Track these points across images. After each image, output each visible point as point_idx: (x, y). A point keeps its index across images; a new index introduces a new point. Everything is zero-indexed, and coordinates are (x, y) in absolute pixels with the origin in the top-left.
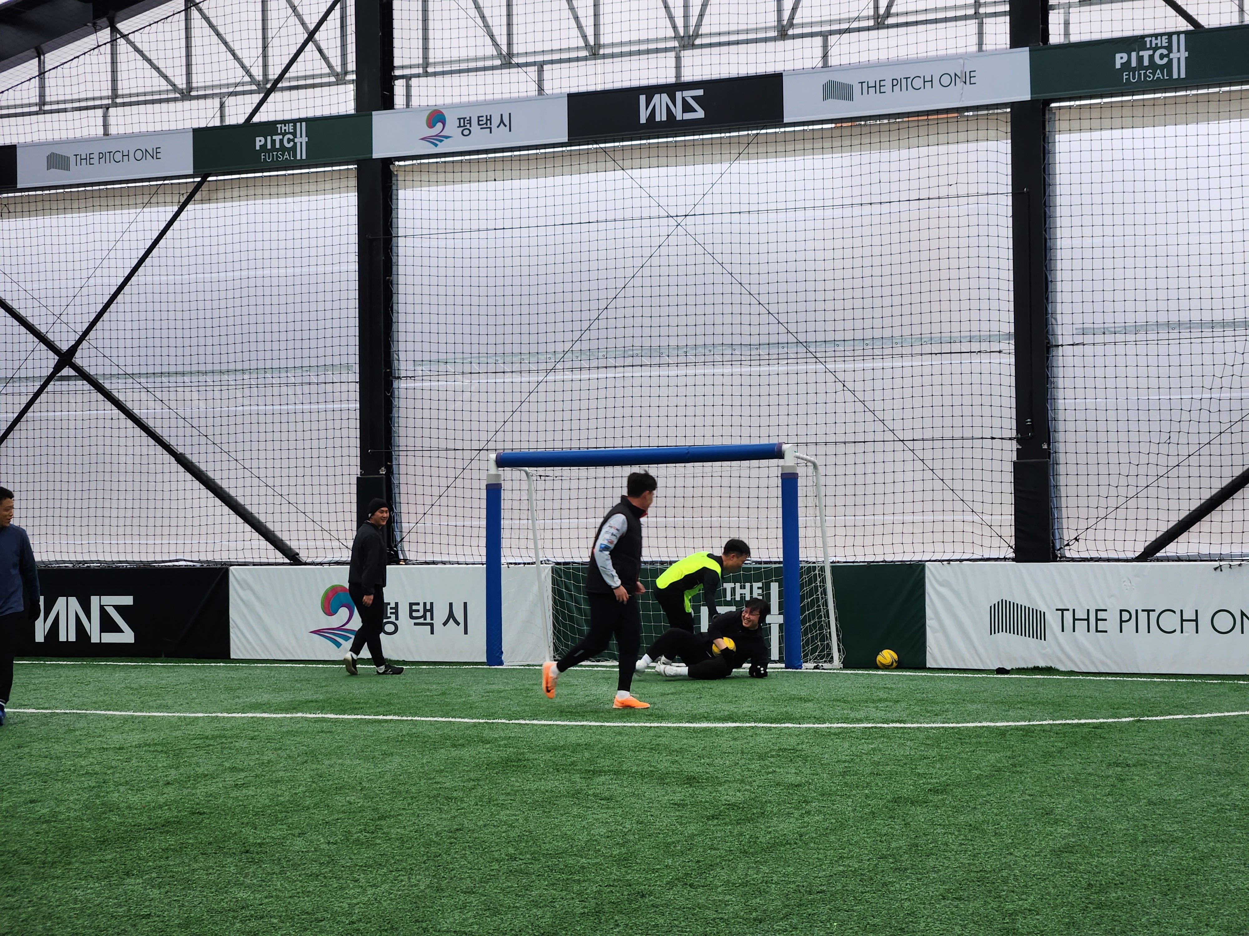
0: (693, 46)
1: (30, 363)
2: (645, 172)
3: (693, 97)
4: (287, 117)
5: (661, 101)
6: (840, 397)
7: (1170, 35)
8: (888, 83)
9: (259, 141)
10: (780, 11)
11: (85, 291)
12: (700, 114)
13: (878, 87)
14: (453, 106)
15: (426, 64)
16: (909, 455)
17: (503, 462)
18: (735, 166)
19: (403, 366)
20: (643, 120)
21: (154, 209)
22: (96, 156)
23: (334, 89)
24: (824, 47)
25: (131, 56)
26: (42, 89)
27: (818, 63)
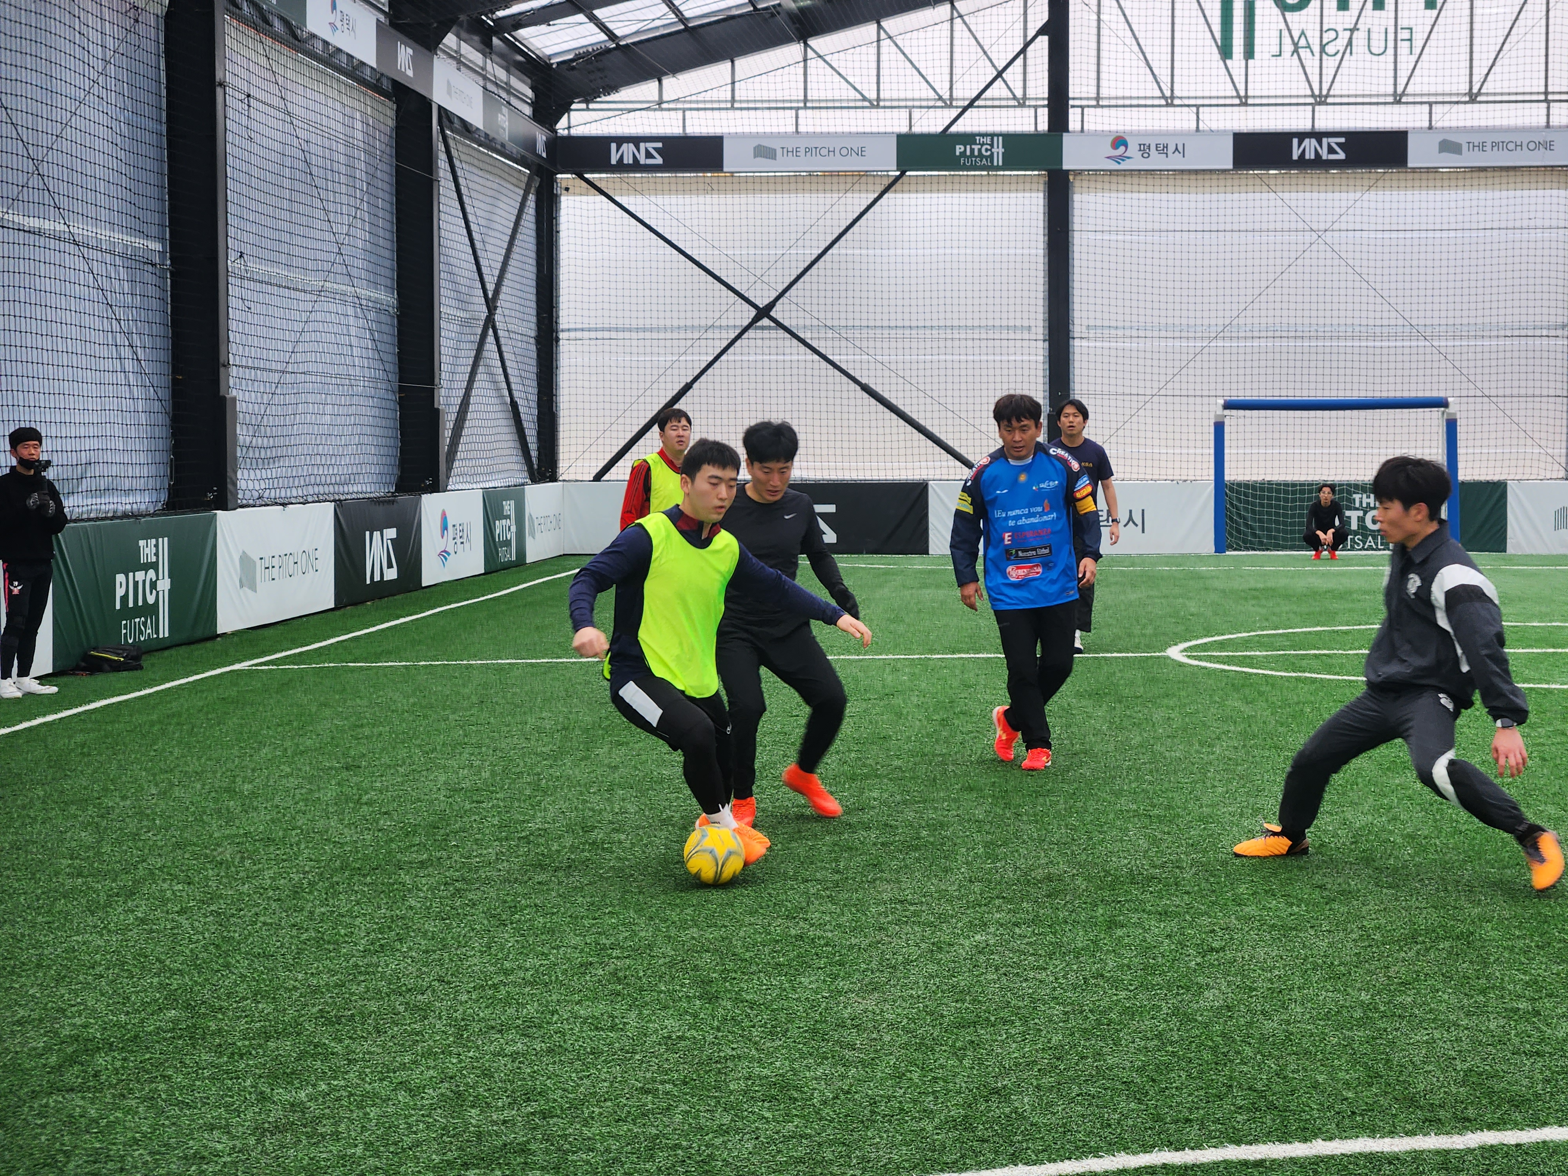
0: (1325, 104)
1: (731, 315)
2: (1294, 195)
4: (983, 129)
5: (1310, 144)
6: (1443, 364)
8: (1489, 145)
9: (959, 149)
10: (1395, 85)
11: (786, 258)
12: (1341, 156)
13: (1482, 147)
14: (1131, 133)
15: (1098, 98)
16: (1493, 406)
17: (1229, 405)
18: (1366, 196)
19: (1076, 329)
20: (1295, 157)
21: (856, 195)
22: (802, 150)
23: (1018, 110)
24: (1430, 113)
25: (821, 71)
26: (733, 90)
27: (1427, 124)
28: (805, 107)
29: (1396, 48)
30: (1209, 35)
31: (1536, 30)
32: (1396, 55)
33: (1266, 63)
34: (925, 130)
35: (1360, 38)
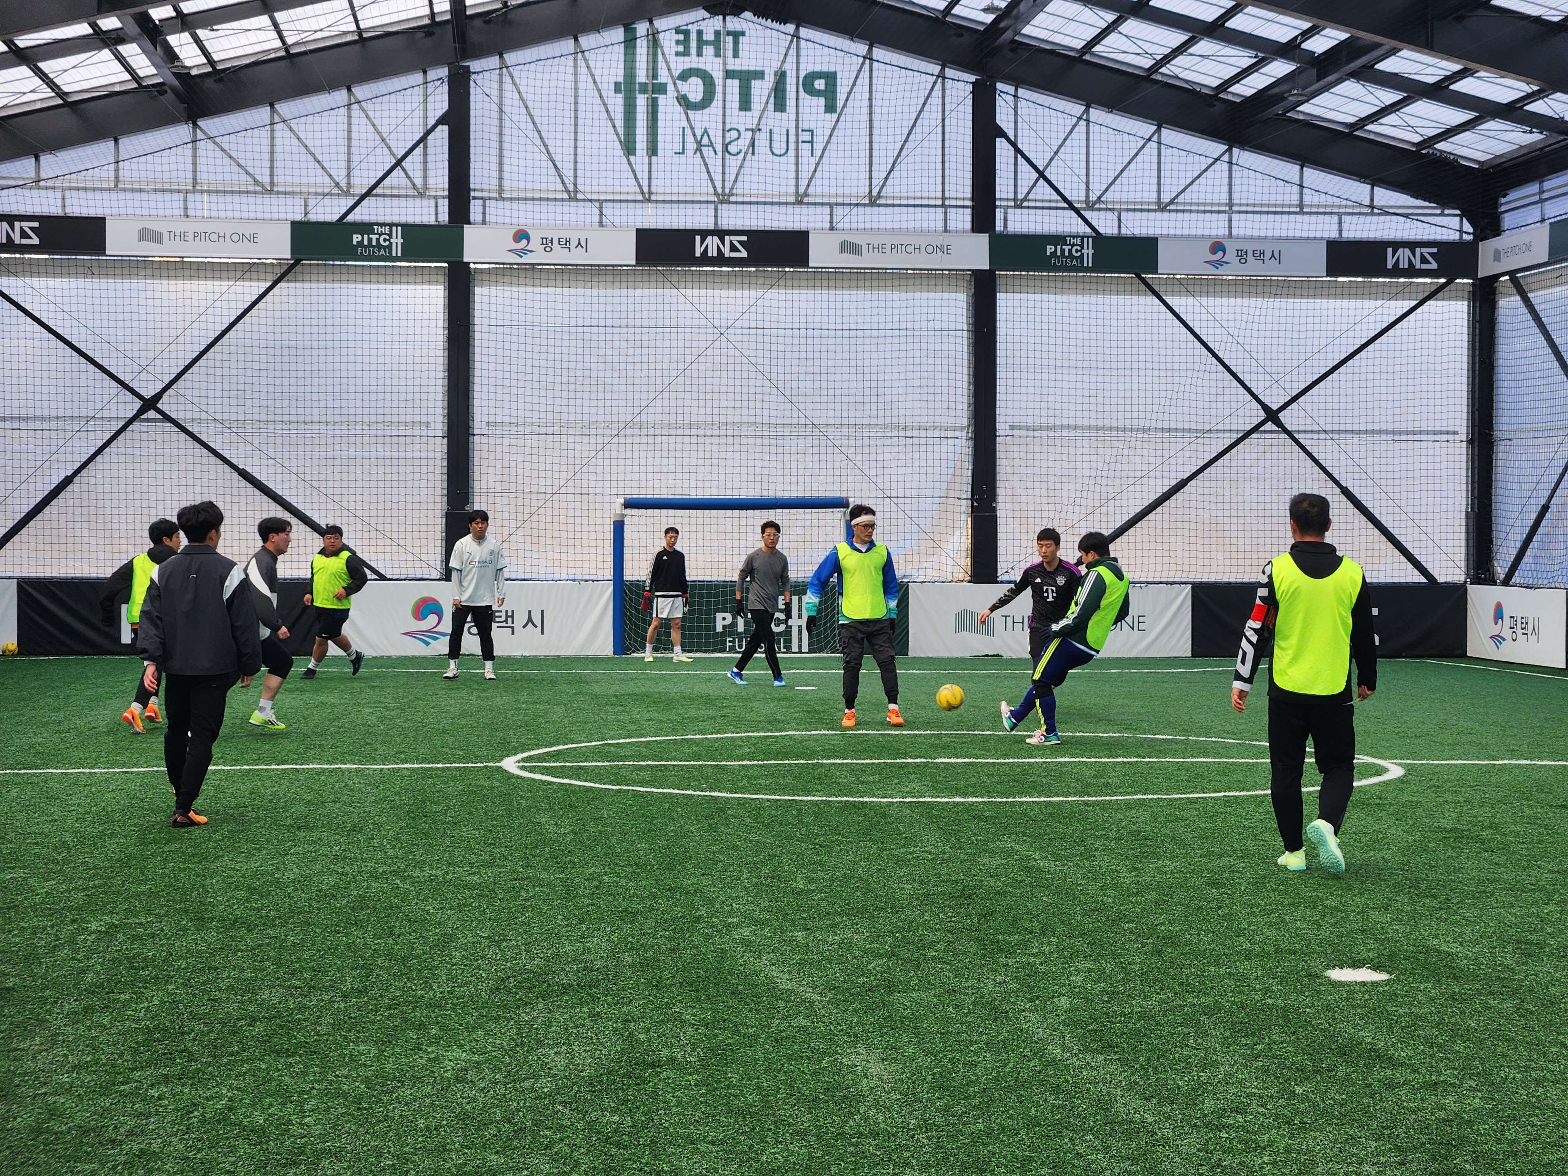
0: (730, 203)
1: (113, 406)
2: (696, 292)
3: (739, 242)
4: (381, 219)
5: (713, 242)
6: (844, 464)
7: (1082, 238)
8: (888, 247)
9: (356, 238)
10: (797, 186)
11: (173, 347)
12: (744, 254)
13: (881, 248)
14: (536, 228)
15: (500, 190)
16: (894, 507)
17: (630, 504)
18: (768, 295)
19: (477, 425)
20: (698, 254)
21: (247, 283)
22: (191, 235)
23: (418, 202)
24: (831, 215)
25: (210, 154)
26: (117, 170)
27: (827, 225)
28: (194, 191)
29: (797, 149)
30: (611, 130)
31: (933, 137)
32: (797, 157)
33: (668, 160)
34: (321, 218)
35: (762, 140)
